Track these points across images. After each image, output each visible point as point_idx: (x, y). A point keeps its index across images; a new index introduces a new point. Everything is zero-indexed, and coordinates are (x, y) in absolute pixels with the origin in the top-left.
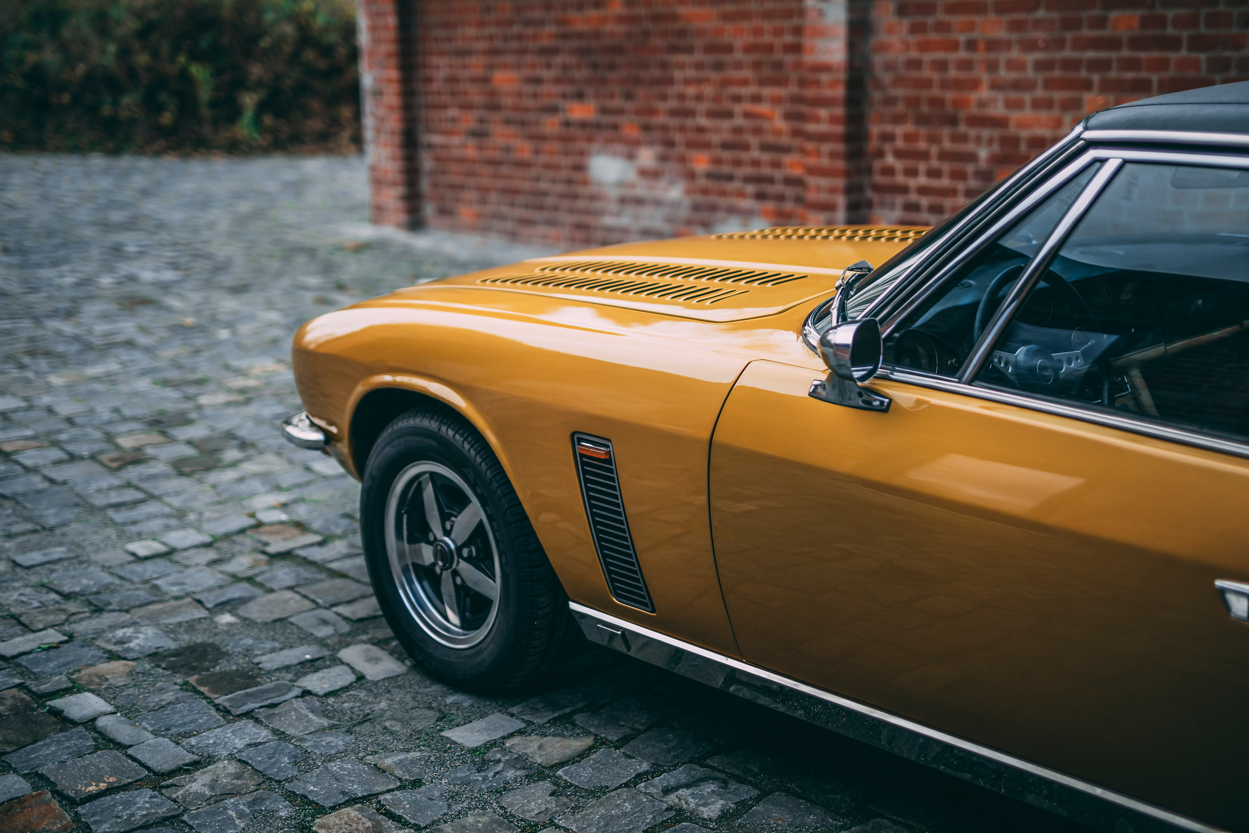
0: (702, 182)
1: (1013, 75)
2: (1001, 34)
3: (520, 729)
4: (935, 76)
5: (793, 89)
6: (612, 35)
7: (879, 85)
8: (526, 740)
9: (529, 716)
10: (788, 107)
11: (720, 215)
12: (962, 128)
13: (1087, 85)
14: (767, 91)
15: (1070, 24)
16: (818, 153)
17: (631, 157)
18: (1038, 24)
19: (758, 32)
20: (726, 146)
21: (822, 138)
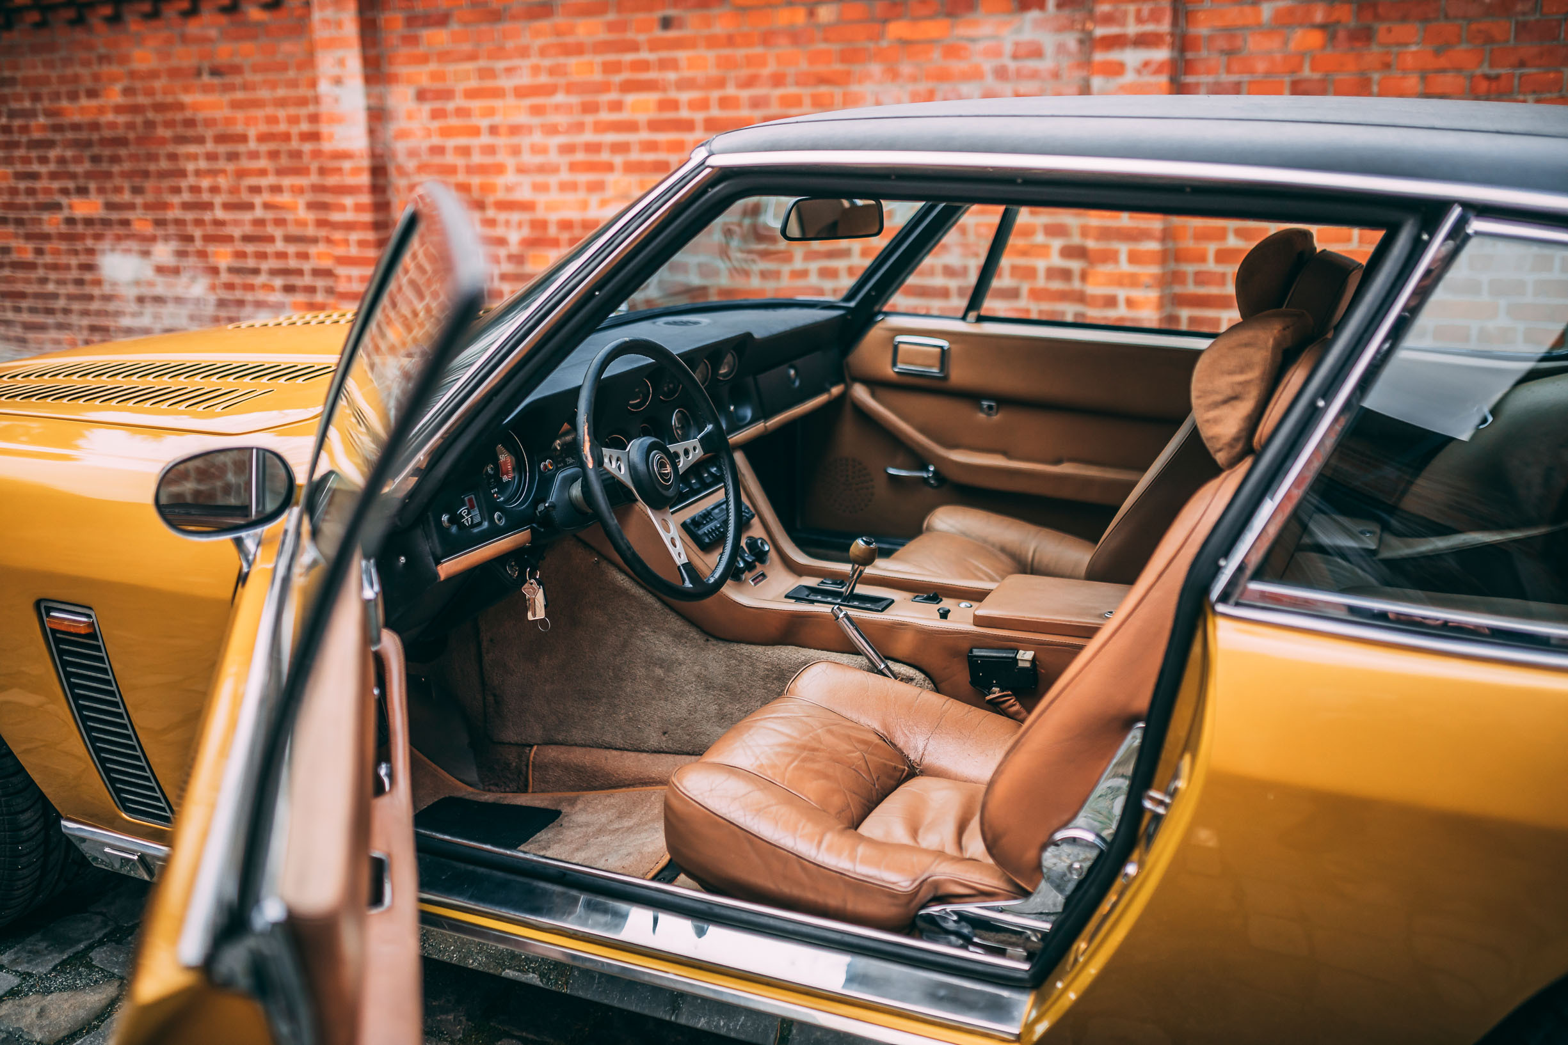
0: (225, 277)
1: (538, 159)
2: (523, 119)
3: (12, 988)
4: (460, 162)
5: (314, 179)
6: (113, 125)
7: (401, 171)
8: (20, 1006)
9: (26, 965)
10: (309, 197)
11: (248, 310)
12: (491, 213)
13: (609, 167)
14: (286, 181)
15: (589, 108)
16: (346, 242)
17: (146, 254)
18: (557, 108)
19: (272, 120)
20: (247, 239)
21: (349, 226)
